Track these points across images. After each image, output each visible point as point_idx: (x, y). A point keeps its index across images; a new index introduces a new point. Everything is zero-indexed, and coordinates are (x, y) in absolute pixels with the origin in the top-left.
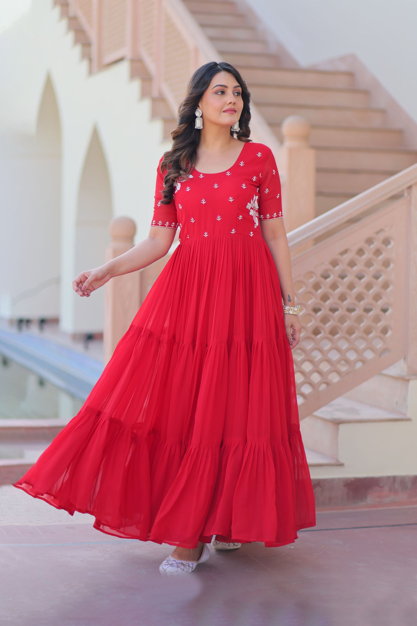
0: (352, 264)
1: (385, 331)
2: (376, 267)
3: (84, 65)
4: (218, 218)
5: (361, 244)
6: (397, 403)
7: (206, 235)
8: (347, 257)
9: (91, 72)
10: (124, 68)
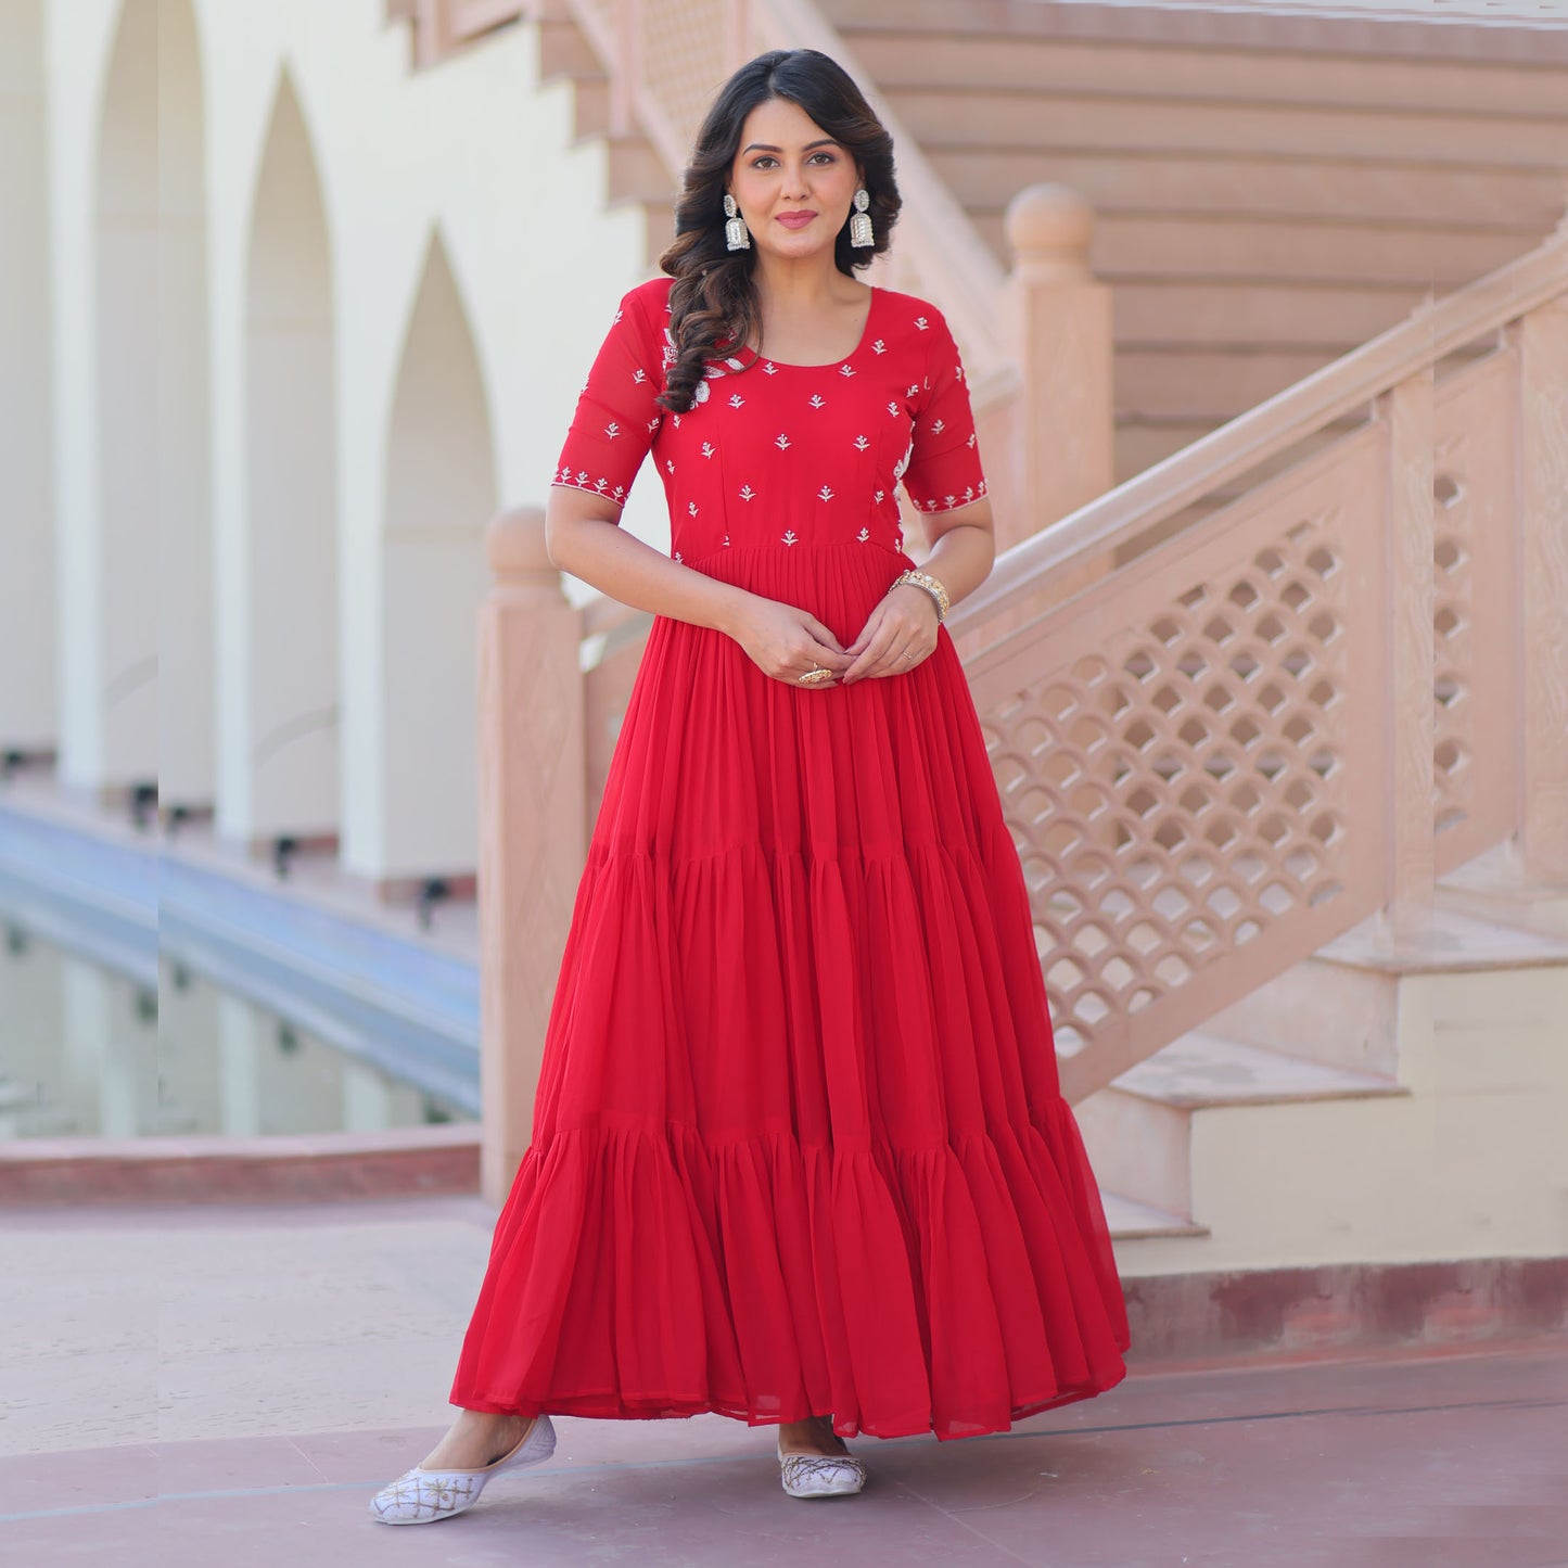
0: (1218, 629)
1: (1323, 828)
2: (1293, 633)
3: (398, 37)
4: (822, 494)
5: (1245, 570)
6: (1366, 1044)
7: (790, 538)
8: (1202, 610)
9: (417, 62)
10: (520, 46)
